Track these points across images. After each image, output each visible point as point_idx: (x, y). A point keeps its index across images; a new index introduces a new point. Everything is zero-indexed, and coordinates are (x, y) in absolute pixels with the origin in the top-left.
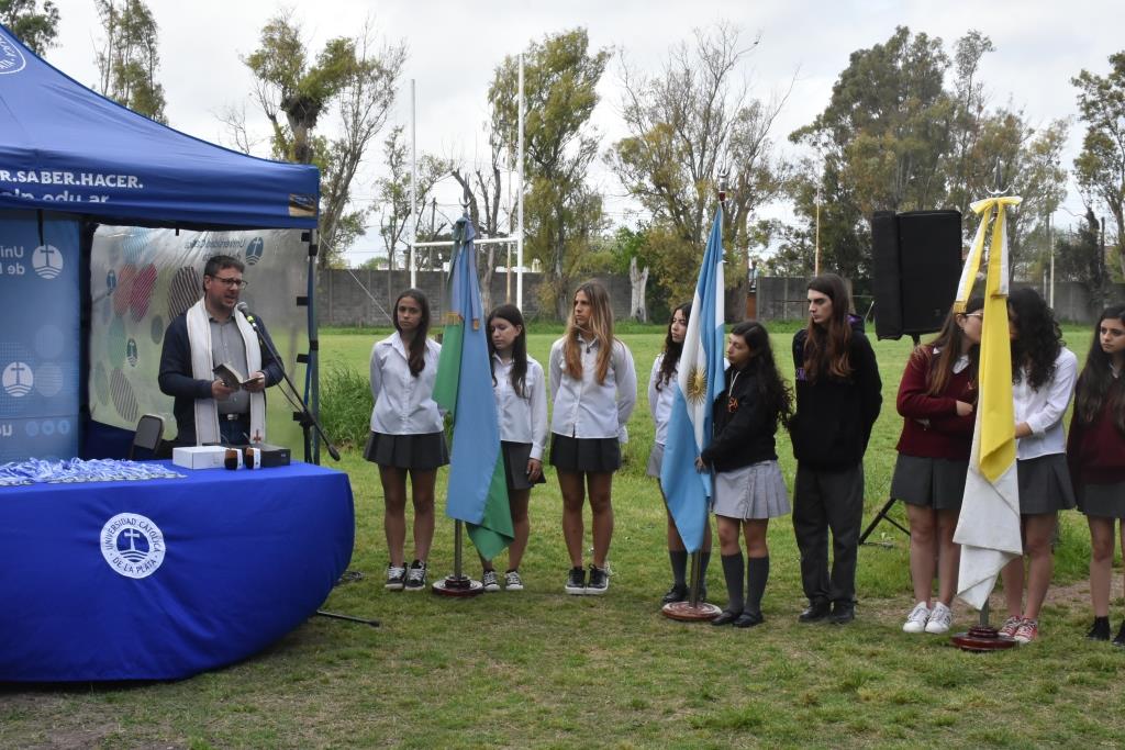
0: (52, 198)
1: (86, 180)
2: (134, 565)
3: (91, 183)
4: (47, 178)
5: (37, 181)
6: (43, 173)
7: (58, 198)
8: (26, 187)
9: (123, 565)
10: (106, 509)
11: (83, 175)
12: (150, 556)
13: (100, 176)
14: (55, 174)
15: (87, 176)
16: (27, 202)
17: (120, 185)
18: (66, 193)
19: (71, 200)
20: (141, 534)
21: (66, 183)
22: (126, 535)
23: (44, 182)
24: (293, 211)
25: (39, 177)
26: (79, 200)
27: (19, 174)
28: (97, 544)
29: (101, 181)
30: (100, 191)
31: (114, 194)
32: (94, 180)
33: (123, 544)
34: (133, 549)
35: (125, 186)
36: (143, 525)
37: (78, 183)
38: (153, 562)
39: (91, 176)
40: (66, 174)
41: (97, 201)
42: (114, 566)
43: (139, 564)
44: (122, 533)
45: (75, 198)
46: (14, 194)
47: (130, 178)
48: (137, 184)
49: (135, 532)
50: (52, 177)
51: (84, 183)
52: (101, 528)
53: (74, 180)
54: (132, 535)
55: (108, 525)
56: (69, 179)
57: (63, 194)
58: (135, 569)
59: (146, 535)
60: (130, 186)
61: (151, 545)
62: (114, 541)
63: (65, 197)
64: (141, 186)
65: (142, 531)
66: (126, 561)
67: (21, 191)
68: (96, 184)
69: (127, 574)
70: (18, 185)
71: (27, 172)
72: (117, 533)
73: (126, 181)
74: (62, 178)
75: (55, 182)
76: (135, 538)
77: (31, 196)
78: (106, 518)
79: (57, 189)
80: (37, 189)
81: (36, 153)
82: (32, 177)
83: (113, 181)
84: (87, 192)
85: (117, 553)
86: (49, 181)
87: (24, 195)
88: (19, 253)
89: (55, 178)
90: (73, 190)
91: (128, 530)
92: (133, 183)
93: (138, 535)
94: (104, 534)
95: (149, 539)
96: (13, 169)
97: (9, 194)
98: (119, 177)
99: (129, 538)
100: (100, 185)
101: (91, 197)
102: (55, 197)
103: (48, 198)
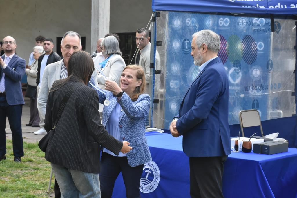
2: (144, 186)
7: (276, 7)
8: (261, 3)
12: (152, 183)
18: (279, 4)
19: (282, 7)
20: (152, 172)
22: (146, 171)
26: (286, 7)
30: (295, 2)
33: (143, 175)
34: (146, 178)
36: (155, 168)
38: (153, 187)
41: (294, 7)
43: (146, 186)
45: (284, 6)
46: (256, 7)
49: (151, 170)
54: (148, 171)
57: (278, 5)
58: (144, 188)
59: (154, 173)
61: (155, 178)
65: (153, 171)
66: (141, 184)
67: (260, 5)
70: (258, 2)
76: (149, 173)
79: (274, 3)
87: (261, 7)
93: (151, 172)
95: (155, 175)
97: (256, 8)
99: (147, 173)
101: (291, 5)
102: (274, 7)
103: (271, 8)
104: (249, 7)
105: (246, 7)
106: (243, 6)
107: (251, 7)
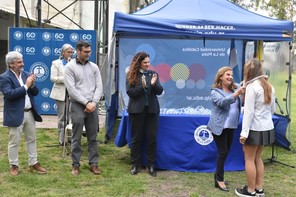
0: (207, 33)
1: (218, 28)
2: (204, 141)
3: (219, 29)
4: (206, 27)
5: (203, 28)
6: (205, 26)
7: (209, 33)
8: (200, 30)
9: (200, 141)
10: (198, 124)
11: (217, 26)
12: (209, 139)
13: (222, 27)
14: (209, 26)
15: (218, 27)
16: (200, 35)
17: (228, 29)
18: (212, 32)
19: (213, 33)
20: (207, 132)
21: (212, 29)
23: (205, 29)
24: (284, 36)
25: (204, 27)
26: (215, 33)
27: (199, 27)
28: (193, 134)
29: (222, 28)
30: (222, 31)
31: (226, 32)
32: (220, 28)
33: (201, 135)
34: (204, 136)
35: (229, 29)
37: (215, 29)
38: (210, 141)
39: (219, 26)
40: (212, 26)
41: (221, 34)
42: (197, 141)
44: (202, 131)
45: (214, 33)
46: (197, 32)
47: (231, 27)
48: (233, 28)
49: (206, 131)
50: (208, 27)
51: (217, 29)
52: (195, 129)
53: (214, 28)
54: (204, 132)
55: (198, 129)
56: (213, 27)
58: (203, 143)
59: (209, 132)
60: (231, 29)
62: (199, 134)
63: (211, 33)
64: (234, 29)
66: (201, 140)
67: (199, 31)
68: (221, 29)
69: (201, 144)
70: (198, 30)
71: (201, 26)
72: (200, 131)
73: (230, 28)
74: (211, 27)
75: (209, 29)
77: (201, 33)
78: (198, 126)
79: (209, 31)
80: (203, 31)
81: (204, 21)
82: (202, 27)
83: (225, 28)
84: (218, 31)
85: (199, 137)
86: (207, 28)
87: (199, 33)
88: (223, 50)
89: (209, 27)
90: (214, 31)
91: (203, 131)
92: (232, 28)
93: (206, 132)
94: (196, 131)
96: (197, 25)
97: (195, 33)
98: (228, 27)
99: (203, 133)
100: (222, 29)
101: (219, 33)
102: (208, 33)
103: (206, 33)
104: (190, 32)
105: (188, 32)
106: (186, 32)
107: (192, 32)
